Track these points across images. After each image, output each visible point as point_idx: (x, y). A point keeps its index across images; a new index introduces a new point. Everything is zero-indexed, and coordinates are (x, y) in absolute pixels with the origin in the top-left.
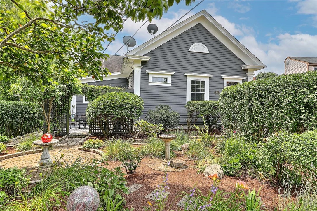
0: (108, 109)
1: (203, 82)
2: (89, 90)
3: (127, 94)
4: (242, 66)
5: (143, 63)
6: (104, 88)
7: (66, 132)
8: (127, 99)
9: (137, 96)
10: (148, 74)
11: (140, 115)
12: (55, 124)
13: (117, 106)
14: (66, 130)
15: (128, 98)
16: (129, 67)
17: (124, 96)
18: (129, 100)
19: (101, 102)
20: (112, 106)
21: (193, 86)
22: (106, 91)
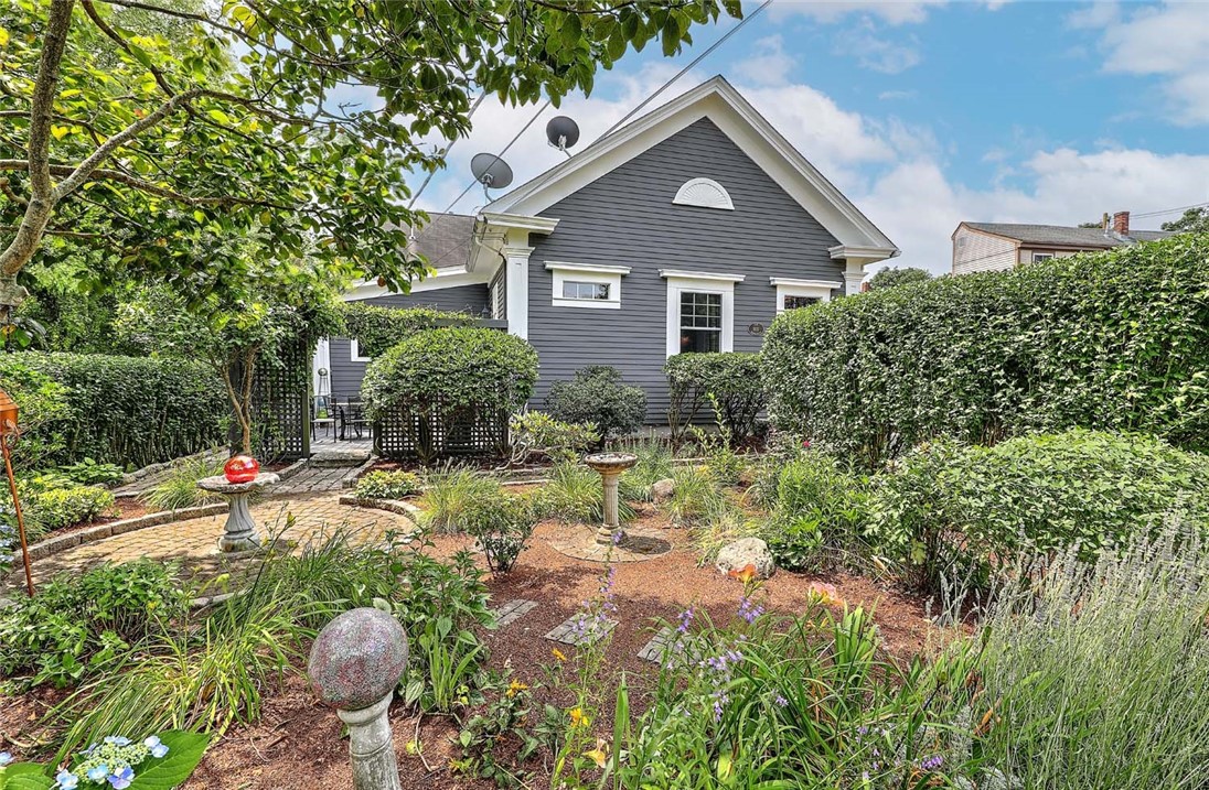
0: (430, 379)
1: (717, 298)
2: (370, 322)
3: (489, 334)
4: (830, 249)
5: (535, 238)
6: (416, 316)
7: (300, 449)
8: (487, 348)
9: (518, 338)
10: (550, 271)
11: (526, 397)
12: (267, 427)
13: (457, 371)
14: (300, 444)
15: (491, 345)
16: (491, 251)
18: (493, 351)
19: (407, 359)
20: (442, 370)
21: (685, 310)
22: (422, 324)
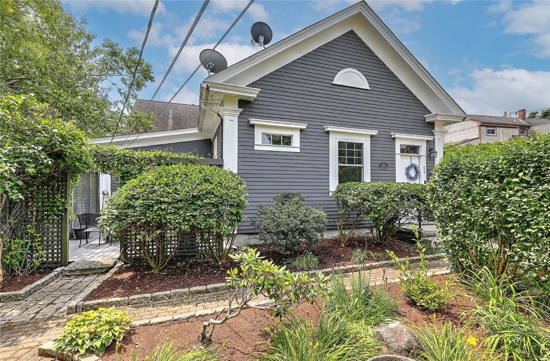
0: (156, 208)
2: (119, 160)
3: (208, 169)
4: (425, 116)
5: (244, 103)
6: (155, 156)
7: (60, 259)
8: (206, 181)
9: (231, 173)
10: (253, 126)
11: (239, 221)
12: (32, 243)
13: (181, 201)
14: (60, 255)
15: (210, 178)
16: (212, 112)
17: (201, 175)
18: (211, 183)
19: (139, 190)
20: (166, 200)
21: (341, 153)
22: (159, 160)
